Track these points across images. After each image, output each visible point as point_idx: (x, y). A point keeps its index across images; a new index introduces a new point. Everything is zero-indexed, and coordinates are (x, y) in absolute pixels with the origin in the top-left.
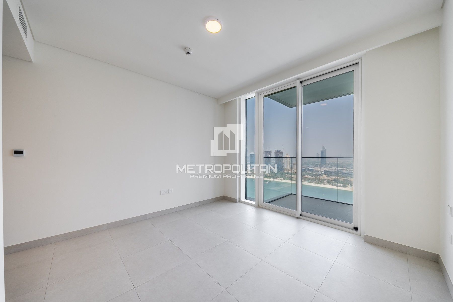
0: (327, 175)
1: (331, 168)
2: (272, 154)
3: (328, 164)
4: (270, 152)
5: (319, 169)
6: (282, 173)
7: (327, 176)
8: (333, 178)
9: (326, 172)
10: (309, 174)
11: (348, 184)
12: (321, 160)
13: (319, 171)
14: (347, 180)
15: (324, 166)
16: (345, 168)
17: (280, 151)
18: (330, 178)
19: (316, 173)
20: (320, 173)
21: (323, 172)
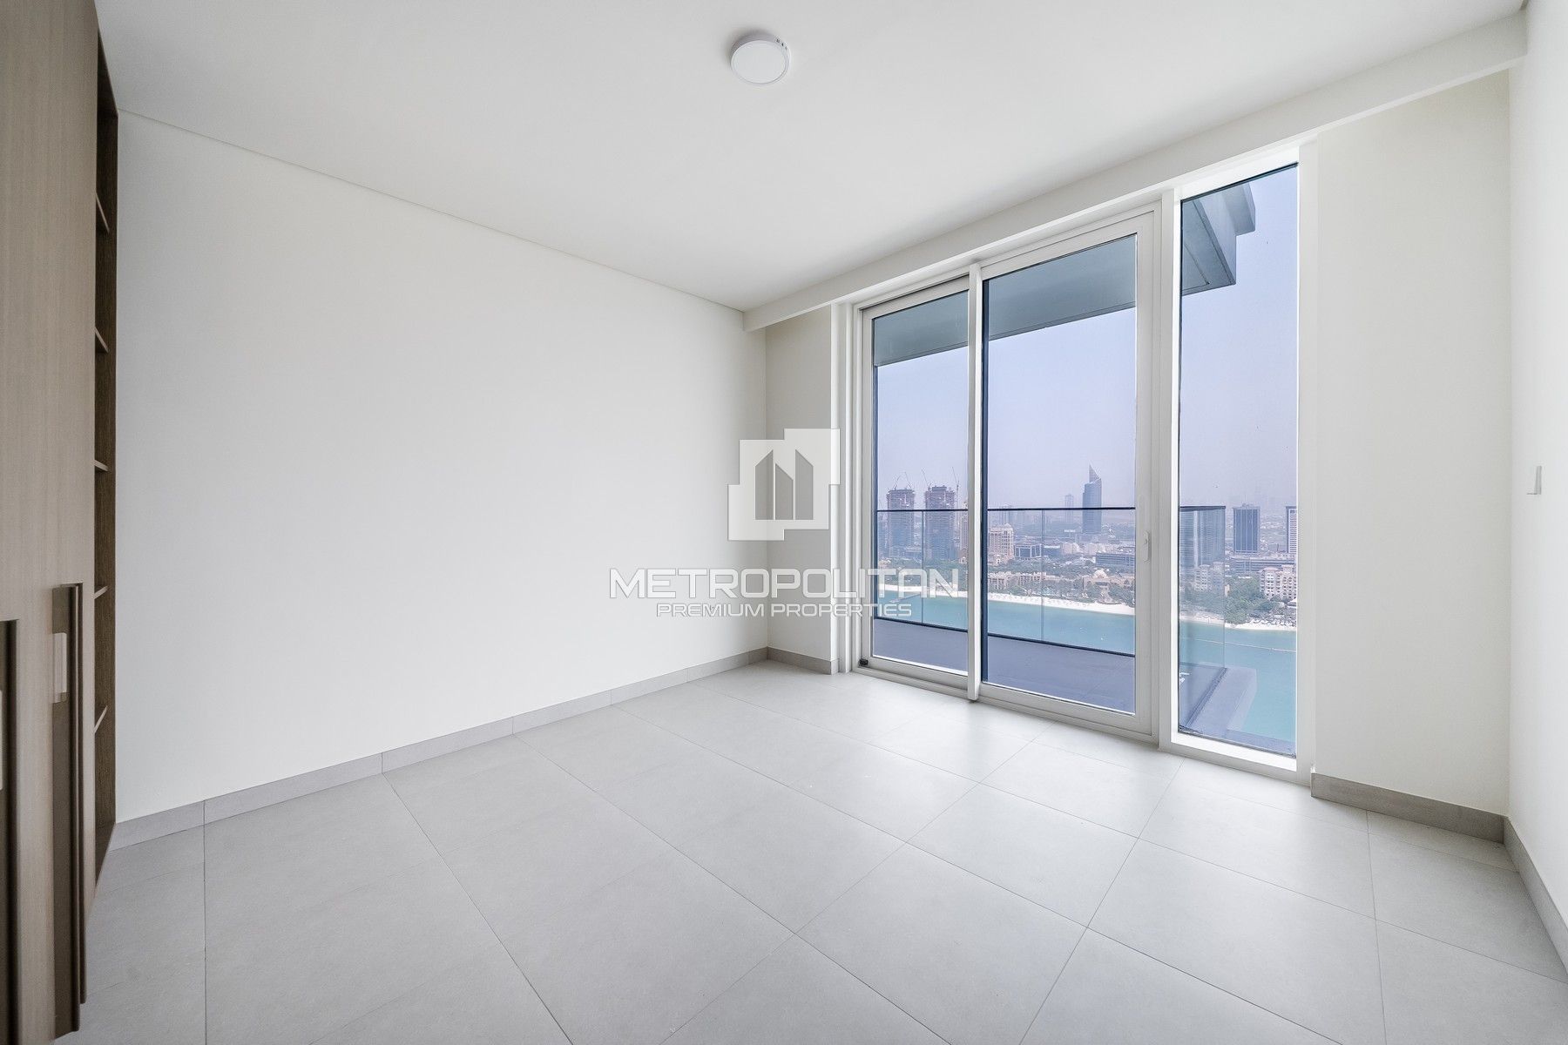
0: (1108, 570)
1: (1117, 546)
2: (916, 499)
3: (1107, 529)
4: (911, 491)
5: (1078, 549)
7: (1108, 574)
9: (1103, 559)
10: (1047, 569)
12: (1085, 517)
13: (1077, 556)
15: (1096, 538)
17: (944, 488)
18: (1118, 580)
19: (1068, 563)
20: (1083, 564)
21: (1094, 560)
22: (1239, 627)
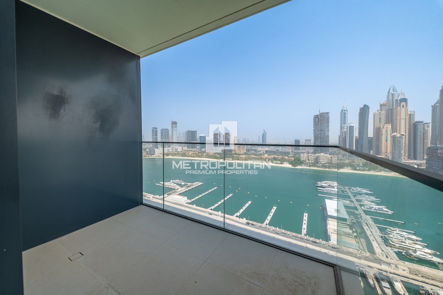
1: (270, 148)
5: (261, 149)
6: (231, 154)
7: (268, 155)
8: (273, 156)
9: (267, 152)
10: (254, 154)
11: (284, 162)
14: (283, 158)
16: (280, 148)
18: (270, 157)
19: (259, 153)
20: (262, 153)
21: (265, 152)
22: (296, 167)
